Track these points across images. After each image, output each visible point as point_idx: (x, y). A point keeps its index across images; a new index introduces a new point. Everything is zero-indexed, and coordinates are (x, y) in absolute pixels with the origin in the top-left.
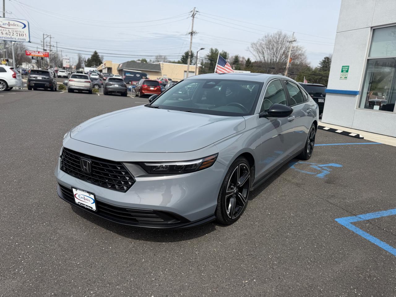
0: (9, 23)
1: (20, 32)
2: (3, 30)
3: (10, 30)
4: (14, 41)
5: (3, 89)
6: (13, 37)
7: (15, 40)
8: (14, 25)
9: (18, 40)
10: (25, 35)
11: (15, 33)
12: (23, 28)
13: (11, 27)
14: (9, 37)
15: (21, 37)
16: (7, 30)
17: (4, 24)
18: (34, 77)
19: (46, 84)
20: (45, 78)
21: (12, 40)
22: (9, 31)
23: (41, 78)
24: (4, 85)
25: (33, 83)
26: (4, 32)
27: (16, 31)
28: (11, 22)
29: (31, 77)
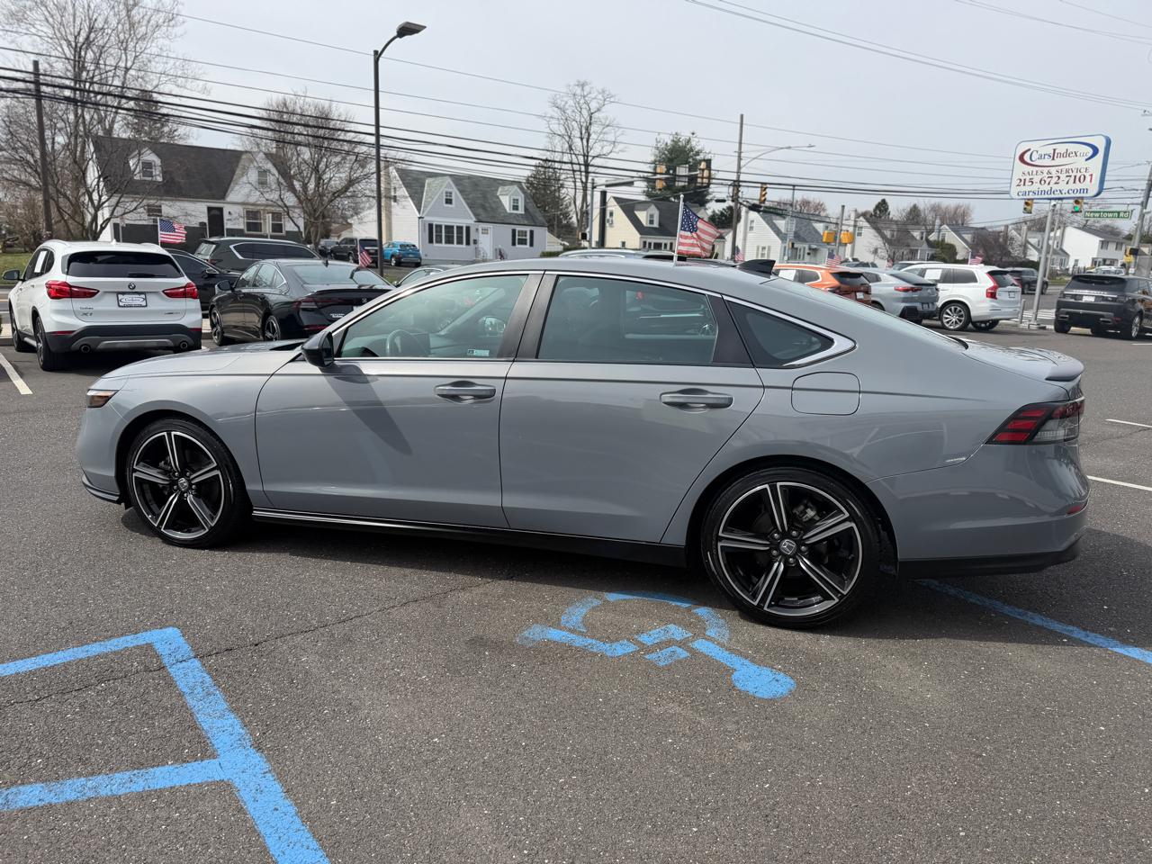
0: (1054, 150)
1: (1079, 170)
2: (1034, 173)
3: (1053, 170)
4: (1055, 199)
5: (957, 326)
6: (1055, 187)
7: (1060, 196)
8: (1067, 154)
9: (1067, 195)
10: (1088, 178)
11: (1063, 176)
12: (1087, 160)
13: (1058, 161)
14: (1046, 187)
15: (1078, 186)
16: (1046, 170)
17: (1041, 157)
18: (1074, 296)
19: (1103, 316)
20: (1104, 299)
21: (1053, 196)
22: (1049, 172)
23: (1092, 300)
24: (961, 316)
25: (1067, 313)
26: (1036, 179)
27: (1067, 171)
28: (1061, 149)
29: (1065, 296)
